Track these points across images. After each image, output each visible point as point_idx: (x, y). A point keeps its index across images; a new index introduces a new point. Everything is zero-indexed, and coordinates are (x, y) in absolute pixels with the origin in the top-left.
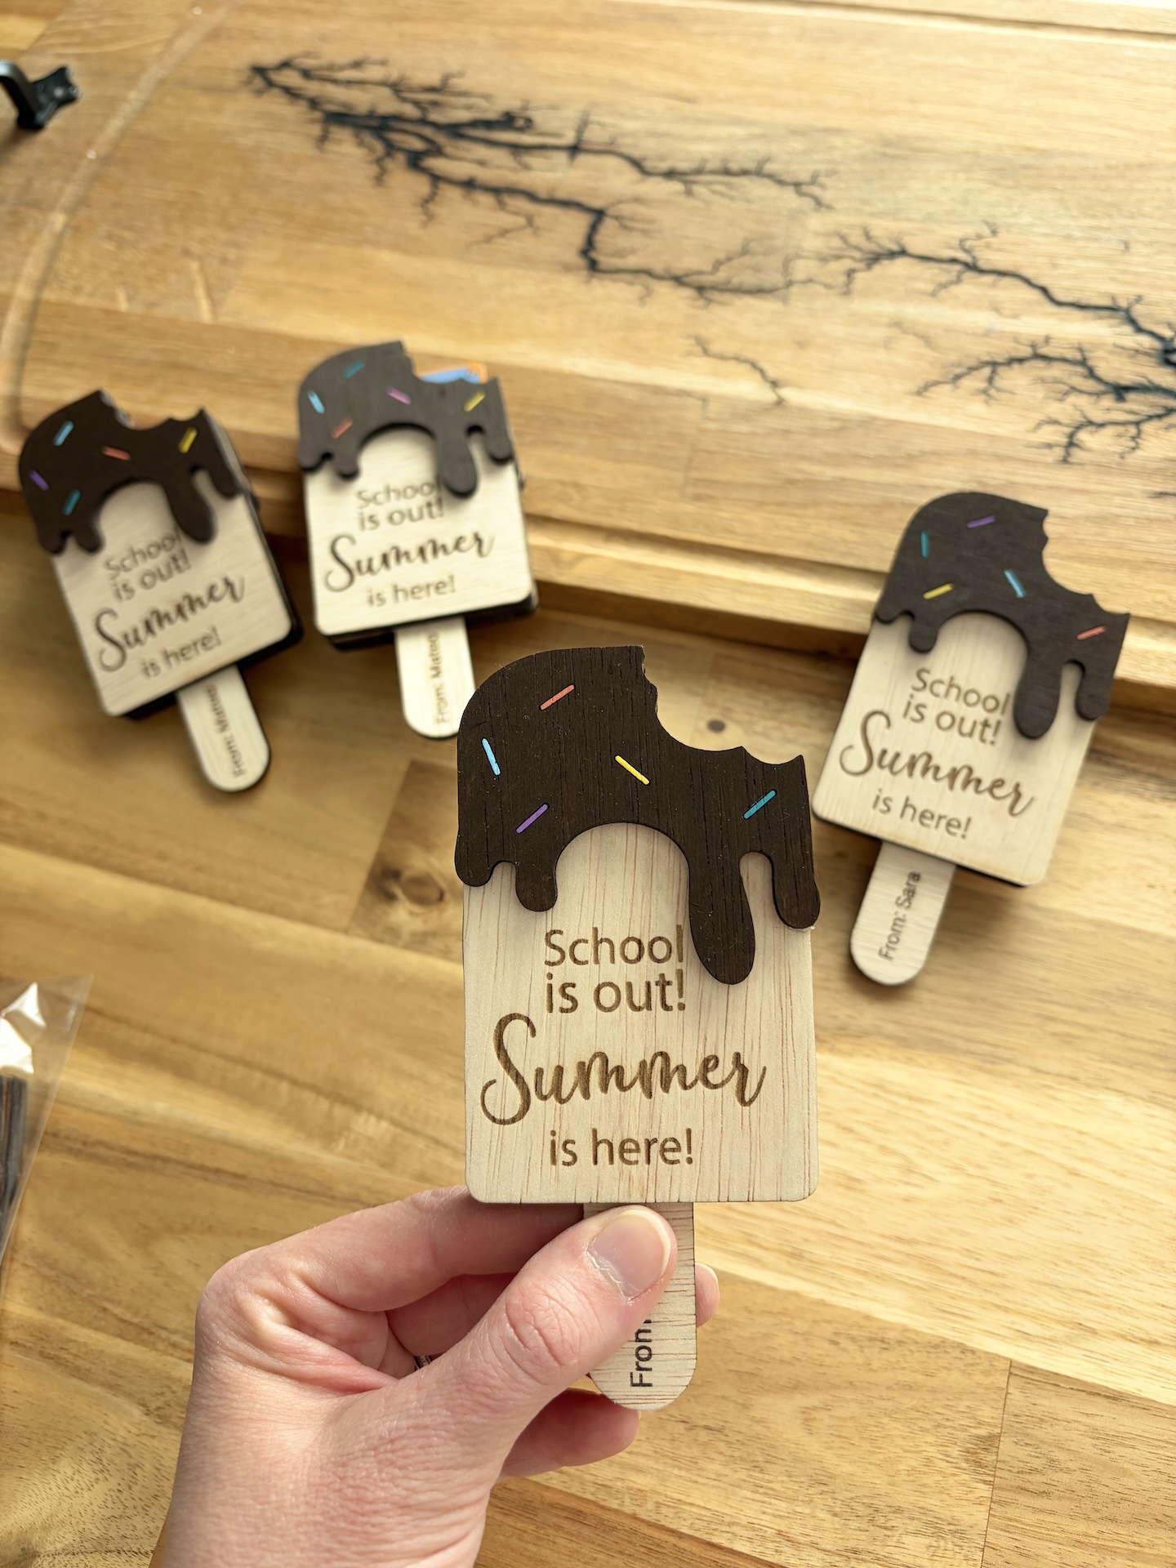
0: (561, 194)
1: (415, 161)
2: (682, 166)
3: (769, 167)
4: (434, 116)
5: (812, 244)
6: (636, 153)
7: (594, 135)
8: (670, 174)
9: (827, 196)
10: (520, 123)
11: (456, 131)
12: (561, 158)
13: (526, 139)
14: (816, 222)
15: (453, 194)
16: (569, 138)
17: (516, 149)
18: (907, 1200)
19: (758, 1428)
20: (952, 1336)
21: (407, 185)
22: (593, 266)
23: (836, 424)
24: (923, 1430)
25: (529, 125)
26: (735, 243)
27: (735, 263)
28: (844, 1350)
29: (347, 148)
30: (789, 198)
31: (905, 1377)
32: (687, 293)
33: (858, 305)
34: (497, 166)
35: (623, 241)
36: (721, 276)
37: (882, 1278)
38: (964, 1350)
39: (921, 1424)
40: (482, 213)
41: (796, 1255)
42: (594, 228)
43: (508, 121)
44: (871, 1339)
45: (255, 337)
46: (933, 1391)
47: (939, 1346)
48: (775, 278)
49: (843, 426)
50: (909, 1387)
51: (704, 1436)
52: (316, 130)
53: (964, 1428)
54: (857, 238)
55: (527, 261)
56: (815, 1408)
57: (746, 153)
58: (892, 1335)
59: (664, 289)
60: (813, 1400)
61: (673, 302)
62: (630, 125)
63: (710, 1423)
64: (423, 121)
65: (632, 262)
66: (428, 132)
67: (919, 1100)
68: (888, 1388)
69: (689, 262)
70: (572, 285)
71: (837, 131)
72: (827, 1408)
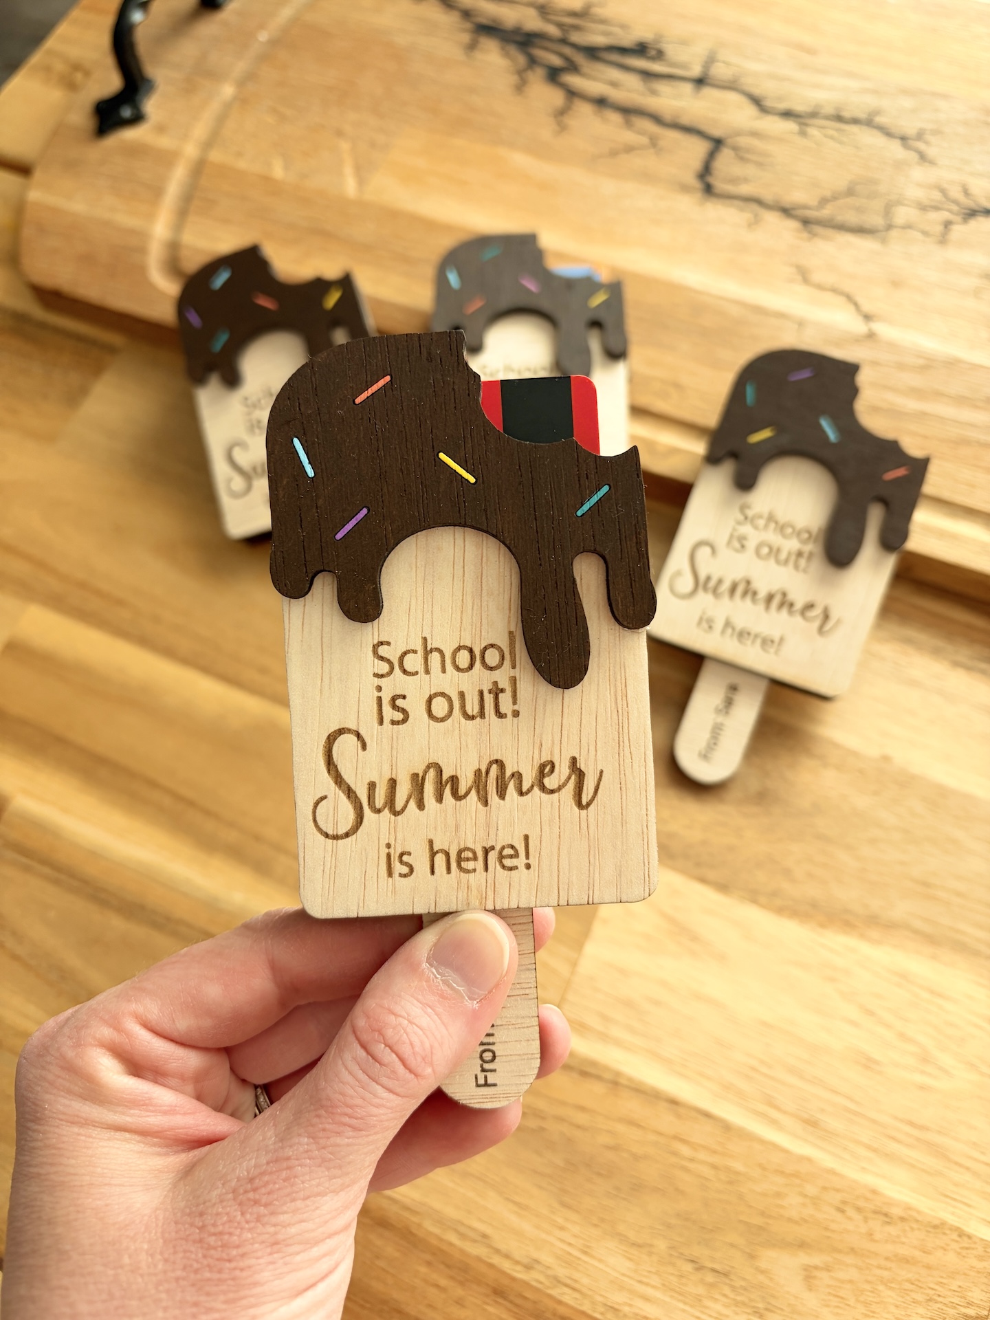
0: (685, 120)
1: (553, 75)
2: (799, 107)
3: (879, 120)
4: (576, 38)
5: (914, 193)
6: (756, 91)
7: (720, 71)
8: (787, 114)
9: (931, 152)
10: (653, 53)
11: (592, 52)
12: (688, 88)
13: (657, 67)
14: (919, 173)
15: (584, 110)
16: (696, 71)
17: (647, 75)
18: (922, 1088)
19: (761, 1278)
20: (951, 1220)
21: (544, 95)
22: (708, 190)
23: (921, 362)
24: (915, 1301)
25: (660, 55)
26: (841, 184)
27: (841, 202)
28: (850, 1219)
29: (493, 56)
30: (895, 149)
31: (903, 1251)
32: (793, 224)
33: (951, 254)
34: (628, 88)
35: (737, 169)
36: (826, 212)
37: (891, 1157)
38: (961, 1234)
39: (914, 1295)
40: (610, 127)
41: (812, 1123)
42: (711, 156)
43: (641, 49)
44: (875, 1212)
45: (393, 215)
46: (929, 1267)
47: (938, 1227)
48: (877, 220)
49: (928, 364)
50: (906, 1261)
51: (710, 1278)
52: (466, 38)
53: (954, 1306)
54: (956, 193)
55: (647, 177)
56: (816, 1268)
57: (858, 104)
58: (896, 1211)
59: (772, 219)
60: (816, 1260)
61: (780, 230)
62: (753, 66)
63: (717, 1267)
64: (564, 41)
65: (745, 189)
66: (567, 51)
67: (940, 995)
68: (887, 1259)
69: (797, 196)
70: (689, 205)
71: (945, 97)
72: (828, 1269)
